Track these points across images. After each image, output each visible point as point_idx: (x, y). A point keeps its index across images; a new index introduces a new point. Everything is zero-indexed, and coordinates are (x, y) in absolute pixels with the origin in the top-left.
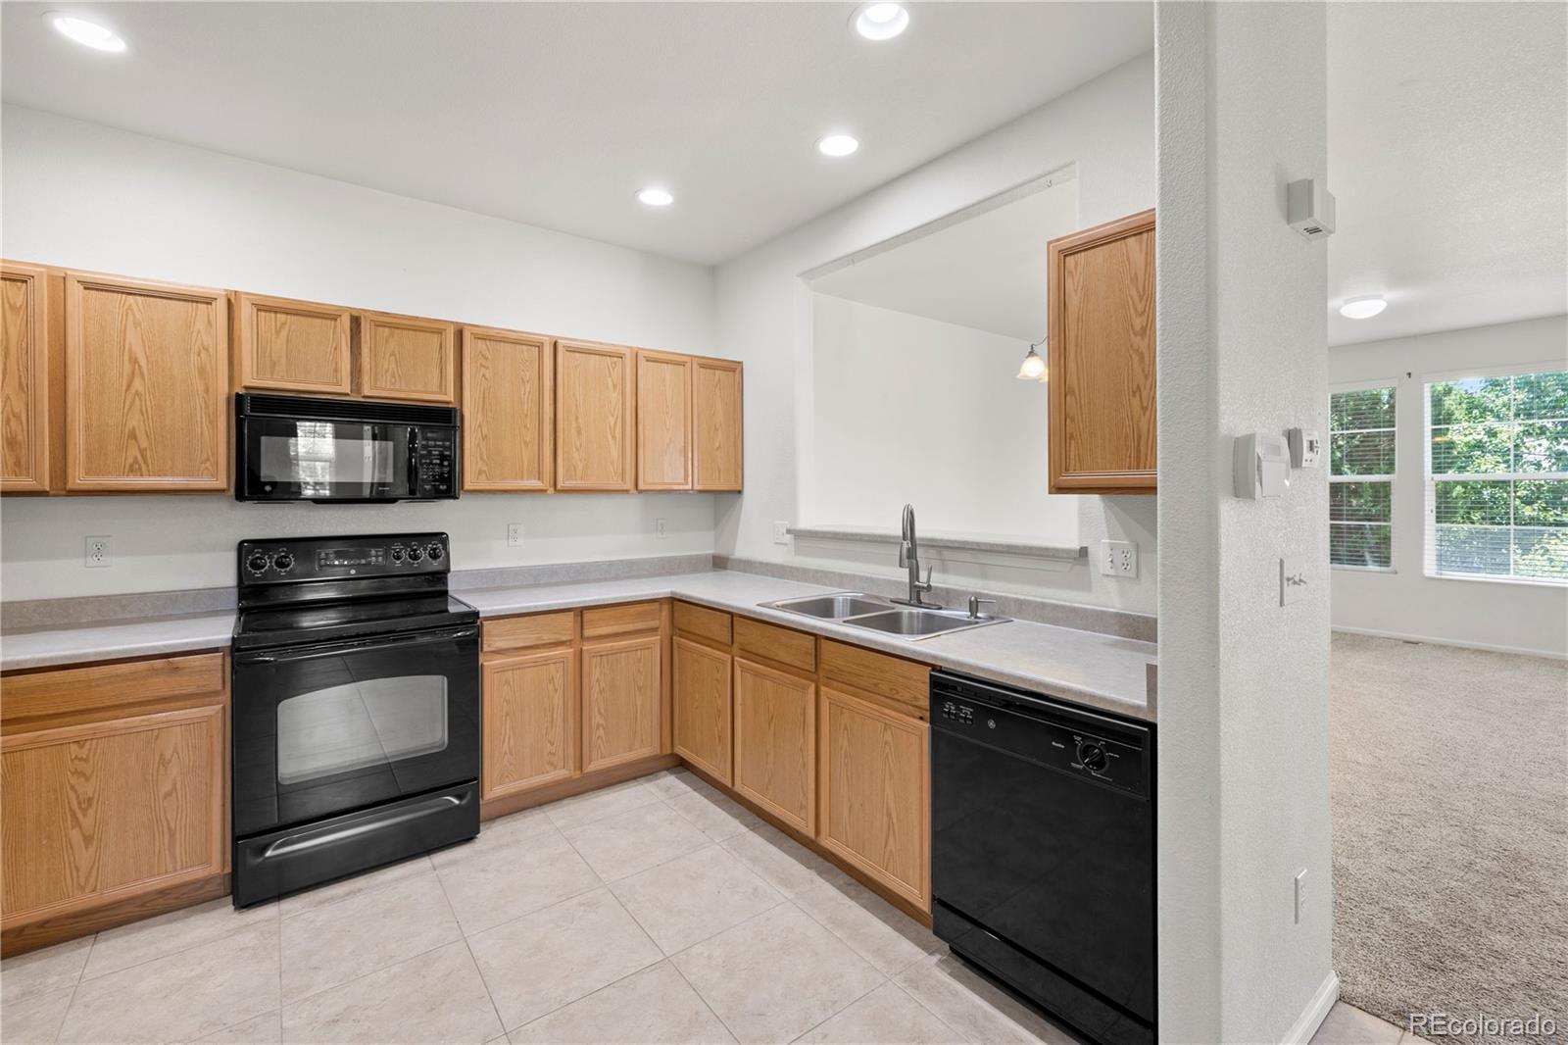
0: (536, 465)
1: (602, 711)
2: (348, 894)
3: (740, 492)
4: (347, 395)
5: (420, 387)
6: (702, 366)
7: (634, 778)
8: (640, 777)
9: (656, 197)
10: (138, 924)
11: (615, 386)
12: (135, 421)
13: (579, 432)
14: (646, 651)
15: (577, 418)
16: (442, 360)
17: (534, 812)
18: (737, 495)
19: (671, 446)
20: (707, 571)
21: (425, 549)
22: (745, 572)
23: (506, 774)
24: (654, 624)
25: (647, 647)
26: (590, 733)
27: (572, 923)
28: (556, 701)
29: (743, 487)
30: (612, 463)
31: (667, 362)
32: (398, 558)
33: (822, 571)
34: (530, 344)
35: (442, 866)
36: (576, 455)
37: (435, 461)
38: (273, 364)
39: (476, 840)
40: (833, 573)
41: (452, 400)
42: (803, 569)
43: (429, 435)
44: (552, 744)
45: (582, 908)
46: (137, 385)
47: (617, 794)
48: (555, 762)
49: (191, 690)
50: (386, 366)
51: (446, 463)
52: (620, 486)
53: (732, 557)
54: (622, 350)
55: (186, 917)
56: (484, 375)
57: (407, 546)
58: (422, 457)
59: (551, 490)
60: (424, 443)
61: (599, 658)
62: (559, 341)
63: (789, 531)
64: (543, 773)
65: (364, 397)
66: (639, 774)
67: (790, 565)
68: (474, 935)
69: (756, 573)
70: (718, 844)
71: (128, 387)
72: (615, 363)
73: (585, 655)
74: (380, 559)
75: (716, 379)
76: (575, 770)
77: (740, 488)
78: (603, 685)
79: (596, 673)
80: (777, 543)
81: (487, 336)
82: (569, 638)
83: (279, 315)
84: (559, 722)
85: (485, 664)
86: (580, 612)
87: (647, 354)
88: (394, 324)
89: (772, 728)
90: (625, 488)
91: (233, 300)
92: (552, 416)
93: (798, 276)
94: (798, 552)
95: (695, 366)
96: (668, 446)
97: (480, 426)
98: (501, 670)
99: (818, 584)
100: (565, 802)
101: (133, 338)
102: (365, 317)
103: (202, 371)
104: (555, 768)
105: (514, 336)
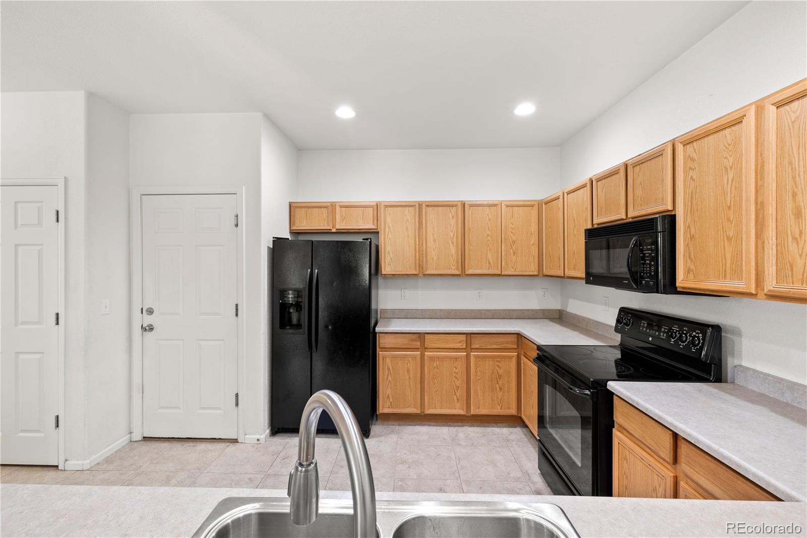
4: (623, 219)
38: (601, 209)
46: (575, 231)
101: (574, 211)
103: (586, 220)
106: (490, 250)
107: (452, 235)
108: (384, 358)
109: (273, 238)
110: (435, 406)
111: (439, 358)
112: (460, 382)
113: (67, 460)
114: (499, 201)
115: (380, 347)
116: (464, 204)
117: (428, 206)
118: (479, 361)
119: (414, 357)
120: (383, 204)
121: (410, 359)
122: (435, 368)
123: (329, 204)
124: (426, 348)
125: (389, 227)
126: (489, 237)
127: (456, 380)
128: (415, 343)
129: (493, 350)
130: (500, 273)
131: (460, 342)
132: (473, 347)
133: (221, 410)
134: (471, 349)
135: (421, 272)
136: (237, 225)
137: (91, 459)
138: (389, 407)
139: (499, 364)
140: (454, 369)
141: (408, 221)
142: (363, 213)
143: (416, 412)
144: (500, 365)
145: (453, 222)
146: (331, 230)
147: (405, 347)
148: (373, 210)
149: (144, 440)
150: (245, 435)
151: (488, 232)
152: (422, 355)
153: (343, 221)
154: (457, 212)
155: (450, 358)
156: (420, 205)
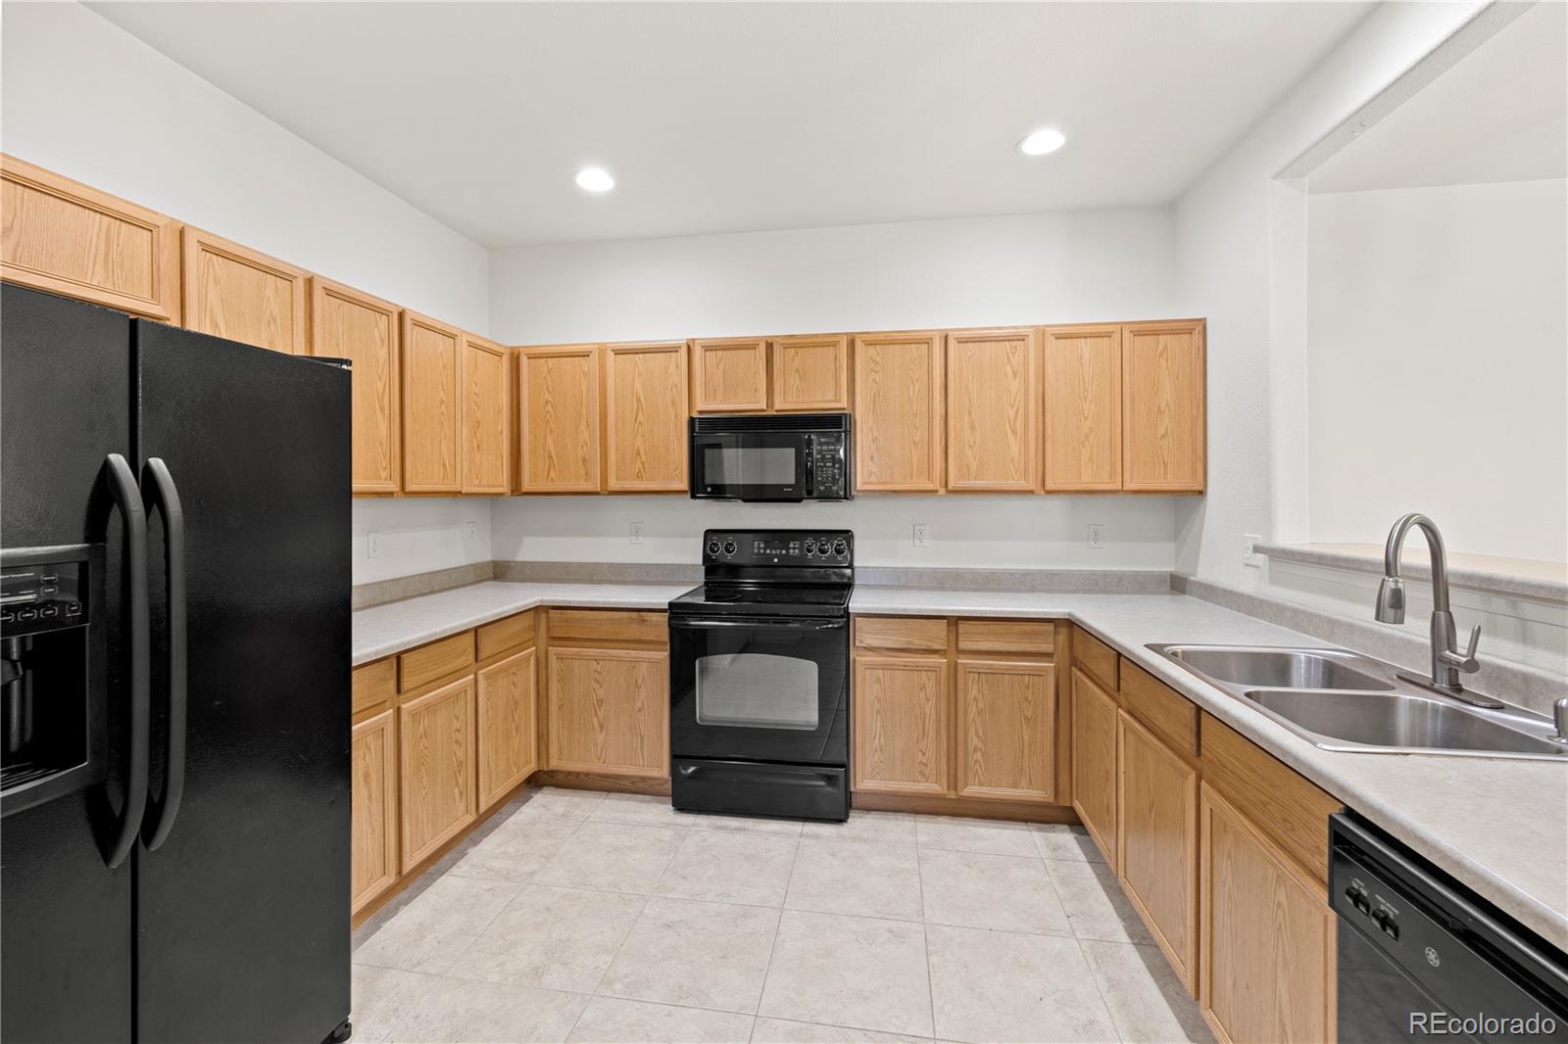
0: (926, 465)
1: (980, 733)
2: (736, 829)
3: (1202, 493)
4: (764, 410)
5: (818, 398)
6: (1137, 334)
7: (1025, 820)
8: (1032, 821)
9: (1044, 141)
10: (628, 795)
11: (1015, 374)
12: (639, 443)
13: (973, 428)
14: (1036, 679)
15: (970, 413)
16: (837, 371)
17: (907, 818)
18: (1199, 497)
19: (1091, 438)
20: (1162, 593)
21: (832, 545)
22: (1205, 599)
23: (877, 770)
24: (1048, 648)
25: (1038, 674)
26: (966, 754)
27: (871, 945)
28: (928, 711)
29: (1205, 486)
30: (1013, 461)
31: (1085, 336)
32: (809, 551)
33: (1304, 612)
34: (919, 342)
35: (807, 836)
36: (969, 452)
37: (828, 464)
38: (715, 391)
39: (845, 824)
40: (1320, 616)
41: (846, 407)
42: (1277, 605)
43: (822, 440)
44: (924, 755)
45: (889, 935)
46: (640, 417)
47: (997, 831)
48: (927, 774)
49: (652, 637)
50: (792, 383)
51: (837, 466)
52: (1022, 485)
53: (1192, 578)
54: (1024, 331)
55: (650, 802)
56: (874, 379)
57: (817, 540)
58: (817, 460)
59: (942, 491)
60: (819, 448)
61: (976, 675)
62: (950, 333)
63: (1257, 549)
64: (914, 781)
65: (777, 411)
66: (1032, 817)
67: (1261, 597)
68: (791, 910)
69: (1218, 603)
70: (1077, 940)
71: (636, 419)
72: (1016, 347)
73: (960, 670)
74: (797, 551)
75: (1161, 348)
76: (948, 789)
77: (1200, 488)
78: (981, 705)
79: (973, 692)
80: (1246, 565)
81: (877, 341)
82: (942, 647)
83: (719, 352)
84: (932, 733)
85: (858, 658)
86: (954, 621)
87: (1057, 331)
88: (798, 344)
89: (1153, 816)
90: (1028, 489)
91: (691, 346)
92: (943, 412)
93: (1274, 178)
94: (1273, 581)
95: (1127, 334)
96: (1087, 437)
97: (871, 429)
98: (873, 667)
99: (1297, 630)
100: (941, 819)
101: (638, 385)
102: (777, 342)
103: (674, 403)
104: (927, 780)
105: (902, 336)
106: (445, 436)
145: (382, 354)
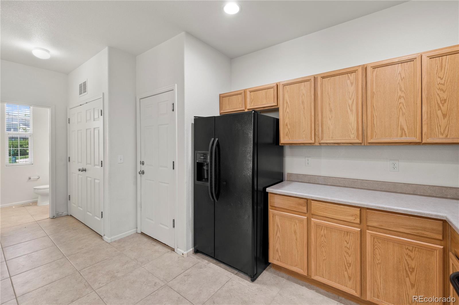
106: (403, 114)
107: (350, 102)
108: (274, 215)
109: (194, 117)
110: (323, 275)
111: (327, 227)
112: (353, 259)
113: (104, 235)
114: (418, 54)
115: (271, 205)
116: (366, 68)
117: (323, 78)
118: (379, 243)
119: (301, 221)
120: (282, 83)
121: (297, 221)
122: (322, 236)
123: (242, 91)
124: (313, 214)
125: (287, 103)
126: (402, 99)
127: (347, 256)
128: (301, 207)
129: (401, 234)
130: (419, 141)
131: (353, 216)
132: (369, 224)
133: (168, 227)
134: (368, 226)
135: (317, 141)
136: (173, 110)
137: (112, 238)
138: (278, 260)
139: (410, 253)
140: (345, 243)
141: (304, 95)
142: (266, 94)
143: (303, 274)
144: (412, 254)
145: (352, 89)
146: (244, 110)
147: (292, 209)
148: (274, 90)
149: (142, 234)
150: (178, 248)
151: (400, 93)
152: (308, 221)
153: (252, 103)
154: (357, 79)
155: (340, 230)
156: (315, 78)
